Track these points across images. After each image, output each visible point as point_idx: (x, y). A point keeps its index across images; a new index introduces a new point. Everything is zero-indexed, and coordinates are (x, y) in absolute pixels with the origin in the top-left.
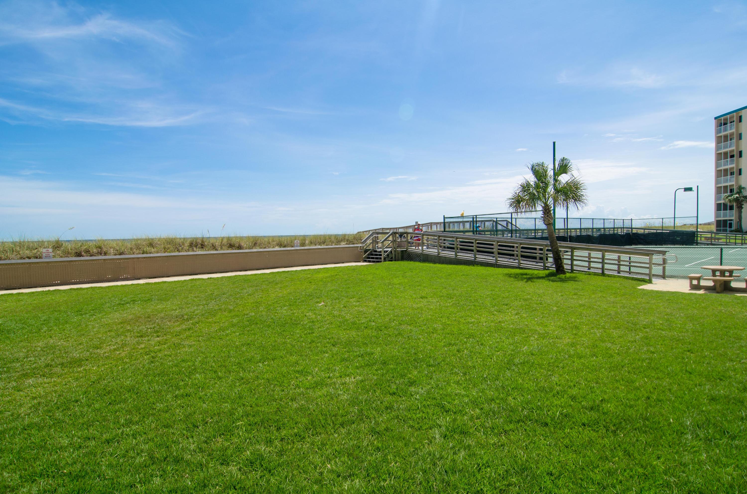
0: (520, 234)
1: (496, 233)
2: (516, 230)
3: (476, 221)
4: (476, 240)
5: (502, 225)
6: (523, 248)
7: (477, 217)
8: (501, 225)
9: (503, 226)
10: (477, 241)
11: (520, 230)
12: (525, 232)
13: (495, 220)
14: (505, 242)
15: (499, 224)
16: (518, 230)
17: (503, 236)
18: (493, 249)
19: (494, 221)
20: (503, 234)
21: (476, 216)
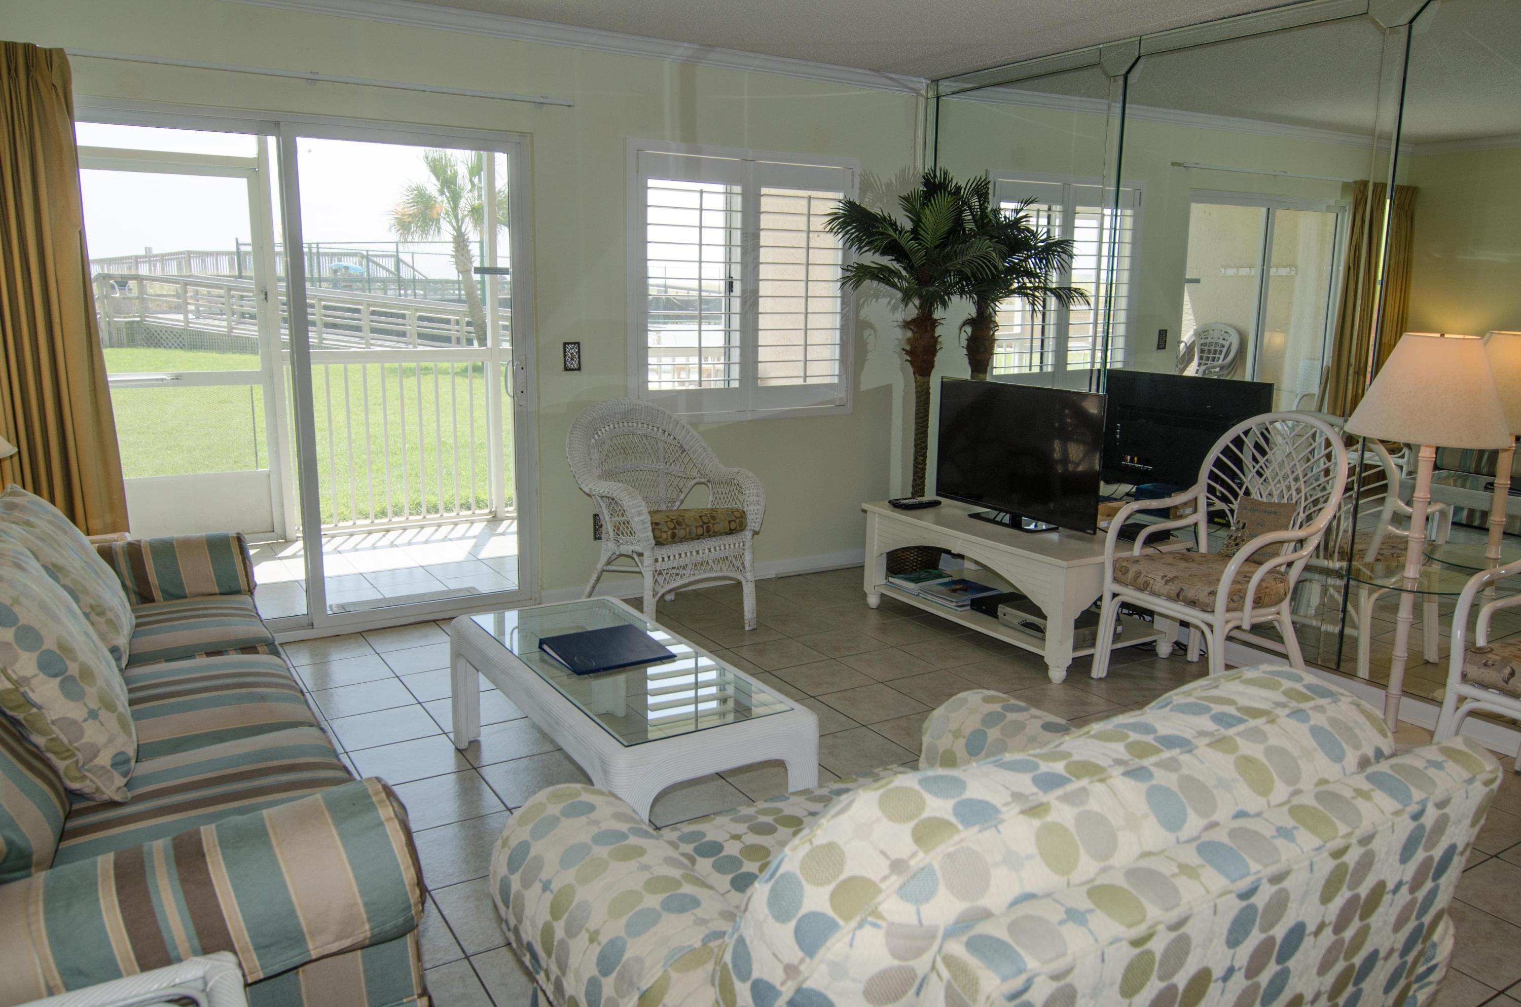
0: (424, 289)
1: (367, 287)
2: (414, 281)
3: (318, 253)
4: (320, 300)
5: (384, 268)
6: (421, 318)
7: (320, 246)
8: (381, 266)
9: (387, 270)
10: (323, 303)
11: (427, 281)
12: (439, 286)
13: (365, 253)
14: (385, 305)
15: (378, 265)
16: (420, 281)
17: (386, 294)
18: (360, 320)
19: (363, 256)
20: (385, 290)
21: (318, 244)
